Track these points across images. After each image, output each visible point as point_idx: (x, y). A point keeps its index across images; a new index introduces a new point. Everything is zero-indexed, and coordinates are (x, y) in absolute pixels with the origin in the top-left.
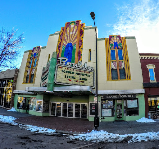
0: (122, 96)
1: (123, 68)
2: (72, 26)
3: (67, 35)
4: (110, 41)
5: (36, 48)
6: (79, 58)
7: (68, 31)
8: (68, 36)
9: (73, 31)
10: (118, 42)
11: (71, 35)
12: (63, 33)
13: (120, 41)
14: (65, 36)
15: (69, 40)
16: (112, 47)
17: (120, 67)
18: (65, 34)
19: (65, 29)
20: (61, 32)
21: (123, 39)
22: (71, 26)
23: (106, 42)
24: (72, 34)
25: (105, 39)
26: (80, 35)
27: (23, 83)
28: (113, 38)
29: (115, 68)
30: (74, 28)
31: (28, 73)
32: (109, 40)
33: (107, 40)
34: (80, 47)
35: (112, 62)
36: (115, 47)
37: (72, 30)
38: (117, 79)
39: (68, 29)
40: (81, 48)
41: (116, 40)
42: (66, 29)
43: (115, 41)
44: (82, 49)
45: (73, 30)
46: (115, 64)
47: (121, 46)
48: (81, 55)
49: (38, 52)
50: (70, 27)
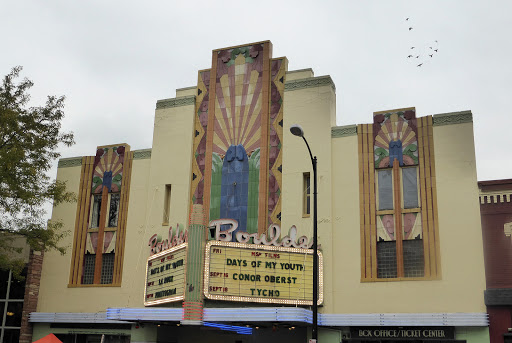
0: (406, 333)
1: (418, 238)
2: (240, 67)
3: (224, 110)
4: (375, 135)
5: (110, 152)
6: (272, 203)
7: (227, 92)
8: (229, 115)
9: (245, 93)
10: (404, 137)
11: (237, 111)
12: (206, 99)
13: (413, 134)
14: (219, 115)
15: (232, 131)
16: (381, 159)
17: (408, 232)
18: (218, 106)
19: (213, 82)
20: (200, 92)
21: (425, 124)
22: (233, 67)
23: (361, 142)
24: (243, 108)
25: (359, 131)
26: (272, 113)
27: (72, 284)
28: (389, 122)
29: (390, 239)
30: (247, 76)
31: (90, 249)
32: (371, 131)
33: (365, 132)
34: (272, 161)
35: (379, 218)
36: (392, 160)
37: (239, 90)
38: (395, 275)
39: (225, 80)
40: (276, 165)
41: (399, 130)
42: (218, 80)
43: (395, 135)
44: (280, 169)
45: (245, 87)
46: (388, 225)
47: (416, 154)
48: (279, 190)
49: (121, 170)
50: (232, 75)
